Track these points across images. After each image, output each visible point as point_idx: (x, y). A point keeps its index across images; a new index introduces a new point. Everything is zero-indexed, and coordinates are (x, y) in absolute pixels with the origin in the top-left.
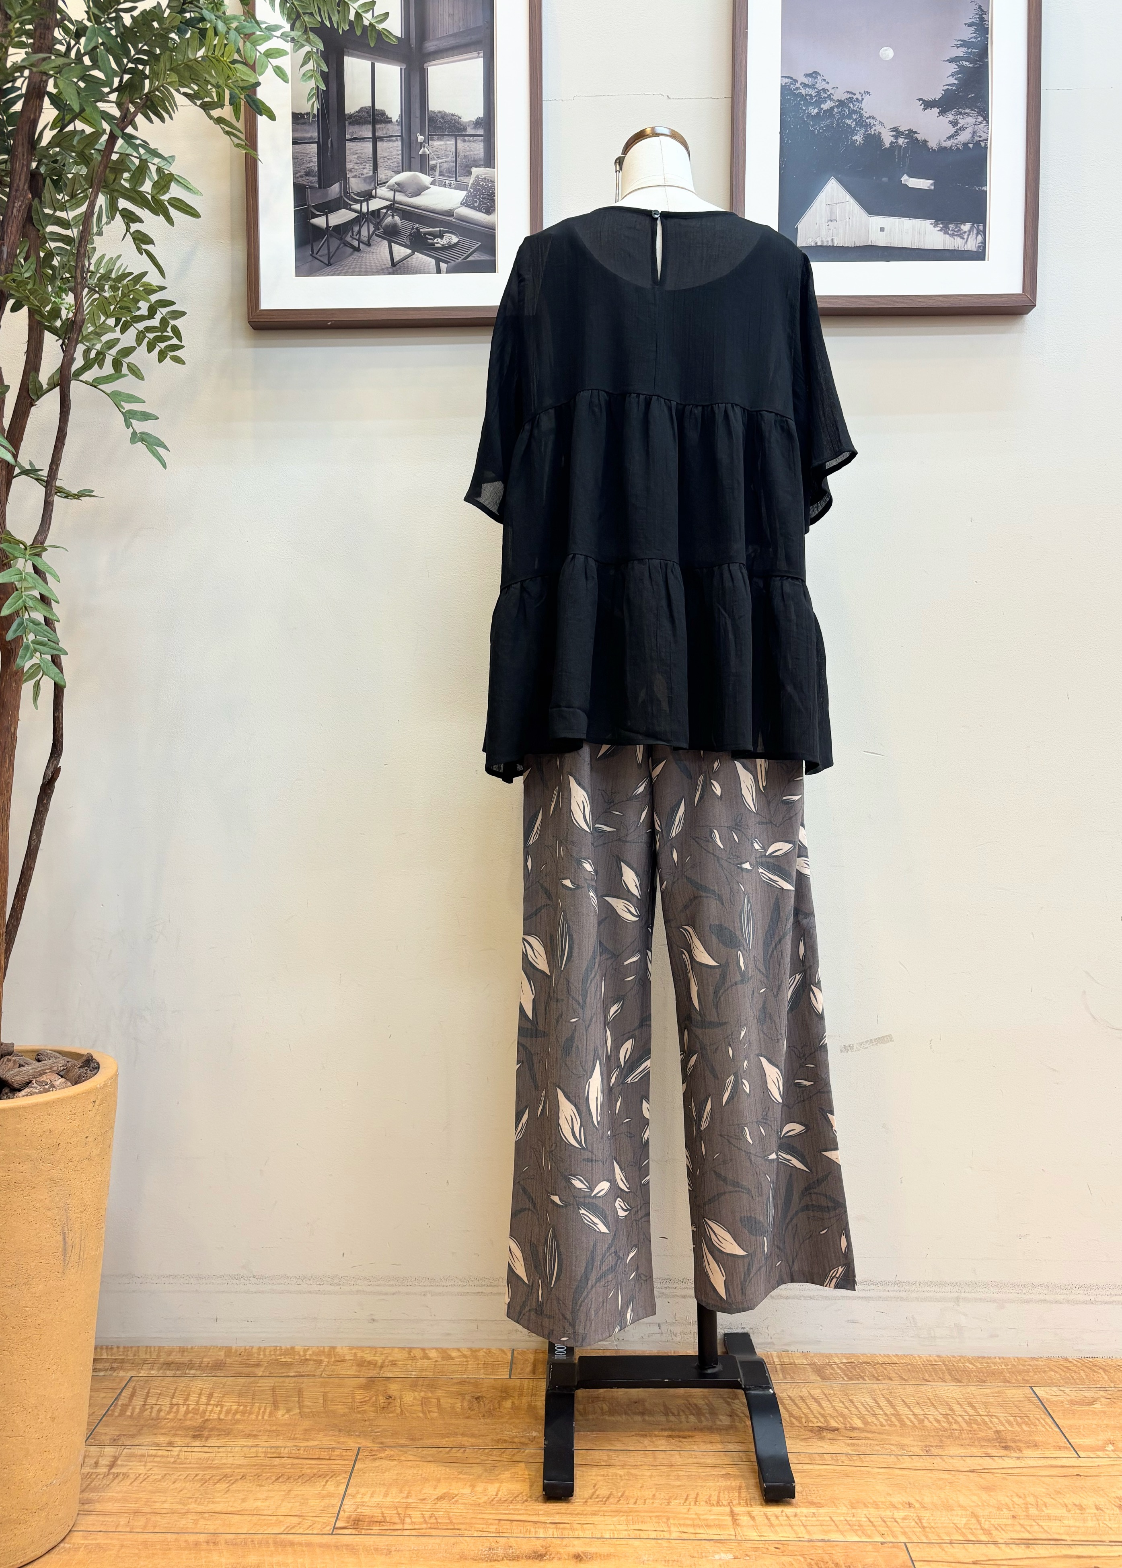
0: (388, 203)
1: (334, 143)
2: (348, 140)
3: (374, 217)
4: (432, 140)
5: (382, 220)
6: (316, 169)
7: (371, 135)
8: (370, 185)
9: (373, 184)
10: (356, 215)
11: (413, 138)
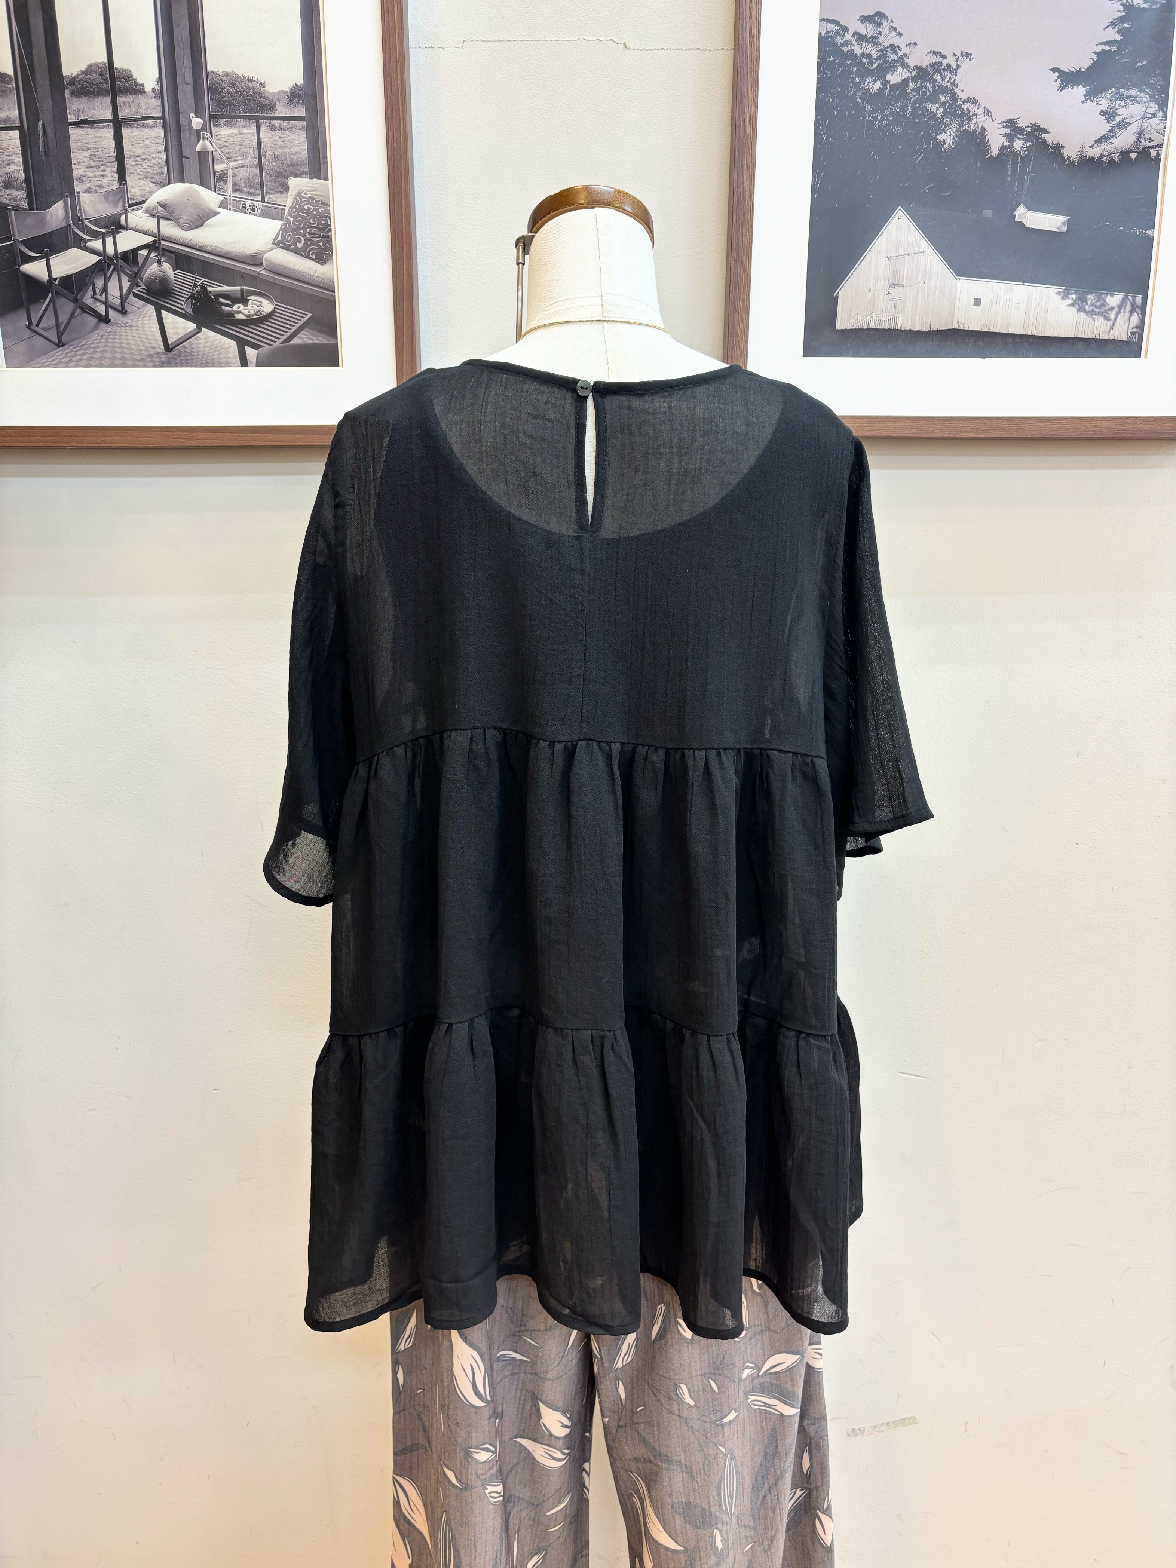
0: (149, 239)
1: (50, 130)
2: (71, 124)
3: (127, 262)
4: (217, 126)
5: (141, 270)
6: (22, 176)
7: (110, 117)
8: (116, 205)
9: (121, 204)
10: (95, 259)
11: (183, 121)
